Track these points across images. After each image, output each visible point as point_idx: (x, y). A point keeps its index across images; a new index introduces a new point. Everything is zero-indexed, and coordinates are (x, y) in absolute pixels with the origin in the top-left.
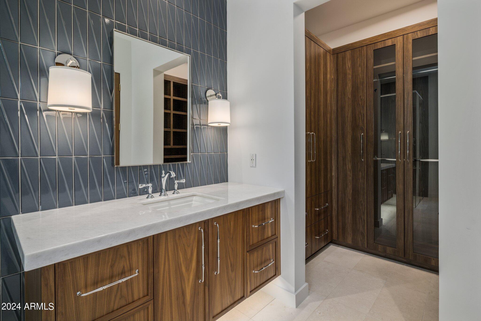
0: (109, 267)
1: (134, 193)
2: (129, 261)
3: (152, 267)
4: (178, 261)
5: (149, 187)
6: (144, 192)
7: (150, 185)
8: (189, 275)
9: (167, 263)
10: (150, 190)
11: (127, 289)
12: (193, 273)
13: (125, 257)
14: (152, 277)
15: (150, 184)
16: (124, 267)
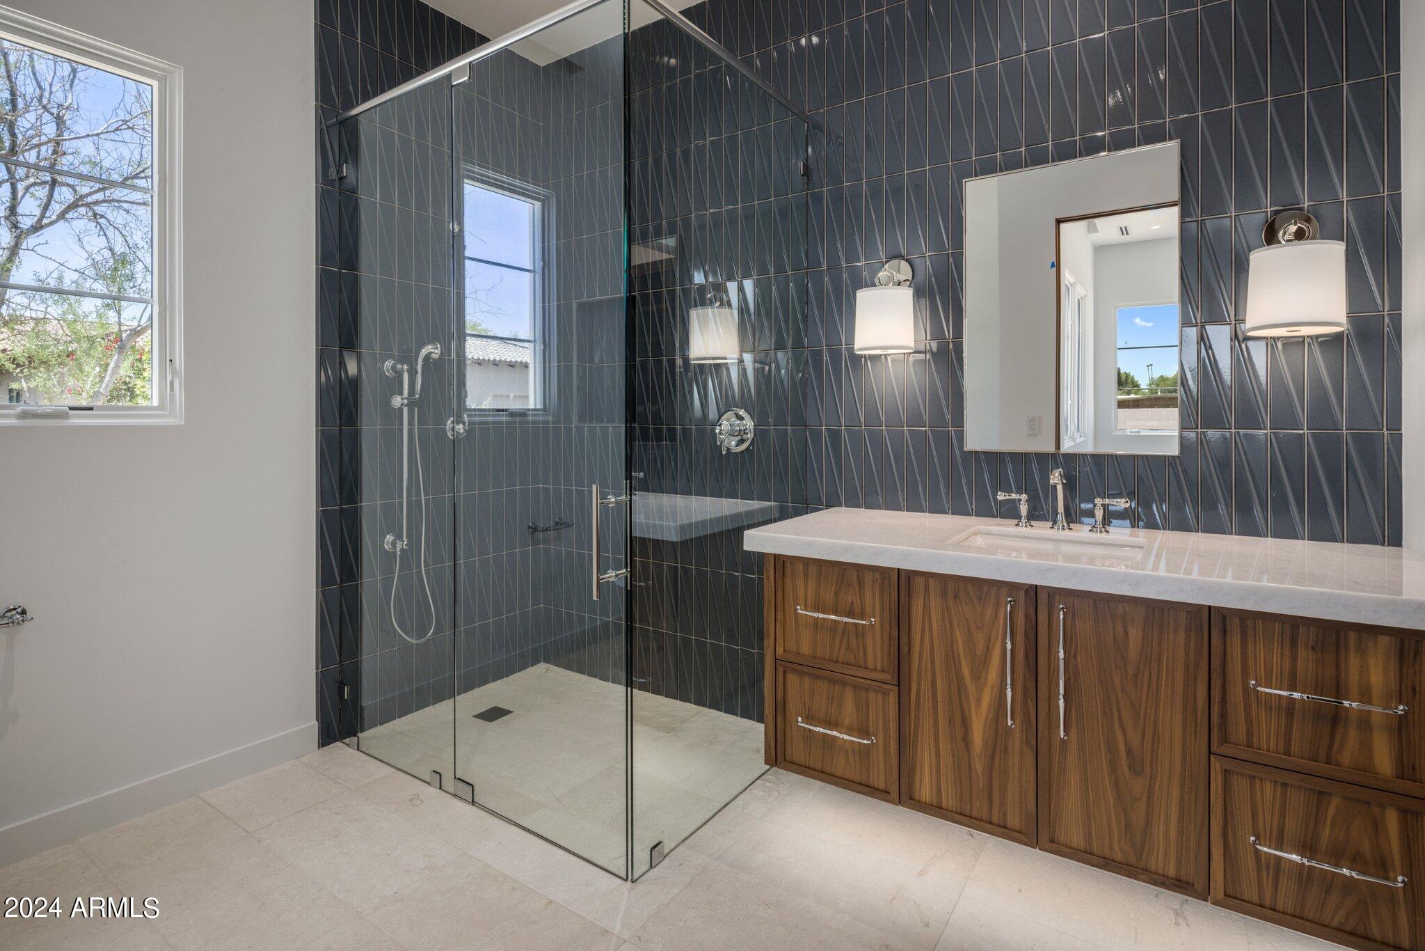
0: (832, 592)
1: (986, 510)
2: (860, 598)
3: (897, 625)
4: (952, 648)
5: (1020, 500)
6: (1009, 511)
7: (1024, 497)
8: (980, 691)
9: (927, 637)
10: (1024, 509)
11: (857, 640)
12: (991, 695)
13: (854, 588)
14: (896, 647)
15: (1024, 495)
16: (852, 603)
